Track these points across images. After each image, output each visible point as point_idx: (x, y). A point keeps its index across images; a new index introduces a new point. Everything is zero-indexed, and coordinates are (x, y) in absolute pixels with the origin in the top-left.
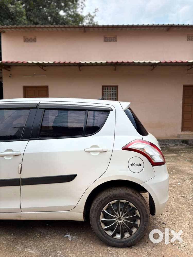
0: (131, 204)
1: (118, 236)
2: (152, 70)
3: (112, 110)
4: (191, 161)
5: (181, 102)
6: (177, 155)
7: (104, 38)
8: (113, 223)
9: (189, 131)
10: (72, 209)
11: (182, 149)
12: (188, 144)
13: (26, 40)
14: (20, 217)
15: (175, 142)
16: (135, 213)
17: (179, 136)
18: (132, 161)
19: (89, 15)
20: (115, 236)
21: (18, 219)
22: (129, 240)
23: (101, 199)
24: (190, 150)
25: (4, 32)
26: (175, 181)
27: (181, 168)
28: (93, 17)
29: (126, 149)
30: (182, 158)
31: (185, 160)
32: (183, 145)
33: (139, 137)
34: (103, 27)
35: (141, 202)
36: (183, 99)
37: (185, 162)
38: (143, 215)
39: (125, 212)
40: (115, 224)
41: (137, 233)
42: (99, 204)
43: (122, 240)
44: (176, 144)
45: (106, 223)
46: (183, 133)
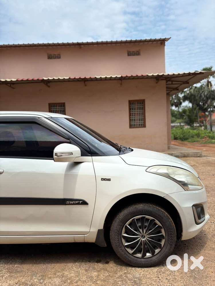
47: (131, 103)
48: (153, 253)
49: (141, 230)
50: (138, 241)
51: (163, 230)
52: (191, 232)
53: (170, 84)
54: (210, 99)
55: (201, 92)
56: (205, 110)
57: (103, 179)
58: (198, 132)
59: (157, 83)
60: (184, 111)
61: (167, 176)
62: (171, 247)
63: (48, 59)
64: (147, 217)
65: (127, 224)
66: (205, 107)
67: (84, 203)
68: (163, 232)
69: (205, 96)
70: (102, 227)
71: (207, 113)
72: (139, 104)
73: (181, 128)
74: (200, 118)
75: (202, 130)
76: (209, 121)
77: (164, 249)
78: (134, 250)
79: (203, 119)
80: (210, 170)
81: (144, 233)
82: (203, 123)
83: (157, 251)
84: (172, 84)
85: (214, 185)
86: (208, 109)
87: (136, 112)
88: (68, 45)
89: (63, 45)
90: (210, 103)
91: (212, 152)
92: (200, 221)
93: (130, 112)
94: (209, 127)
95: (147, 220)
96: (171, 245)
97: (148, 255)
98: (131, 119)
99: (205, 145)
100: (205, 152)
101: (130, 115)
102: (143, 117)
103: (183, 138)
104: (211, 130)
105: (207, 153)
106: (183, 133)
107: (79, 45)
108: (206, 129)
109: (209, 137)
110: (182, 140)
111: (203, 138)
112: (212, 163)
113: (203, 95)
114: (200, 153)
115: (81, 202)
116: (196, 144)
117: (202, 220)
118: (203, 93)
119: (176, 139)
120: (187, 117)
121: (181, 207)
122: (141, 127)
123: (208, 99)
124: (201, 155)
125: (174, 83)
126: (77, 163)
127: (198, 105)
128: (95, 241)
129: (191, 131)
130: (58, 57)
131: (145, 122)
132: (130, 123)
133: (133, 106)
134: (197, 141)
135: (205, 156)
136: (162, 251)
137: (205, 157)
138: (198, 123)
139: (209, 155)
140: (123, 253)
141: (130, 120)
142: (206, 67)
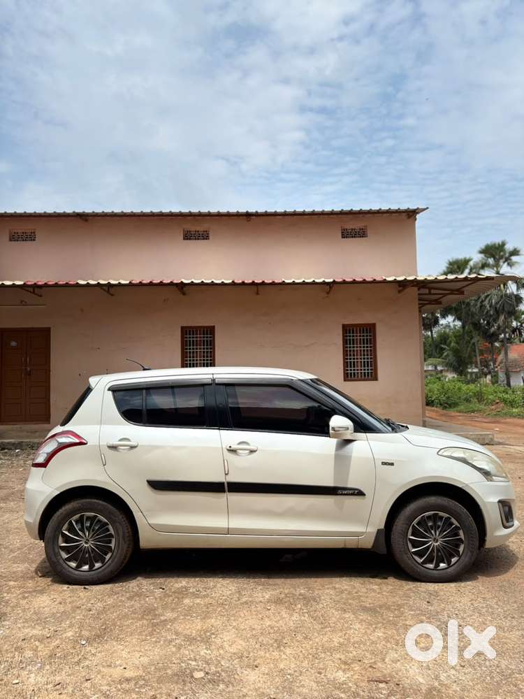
47: (347, 329)
48: (449, 563)
49: (433, 532)
50: (429, 547)
51: (461, 532)
52: (496, 536)
53: (426, 294)
54: (503, 313)
55: (483, 297)
56: (492, 337)
57: (384, 463)
58: (478, 389)
59: (400, 292)
60: (444, 338)
61: (464, 461)
62: (472, 555)
63: (184, 239)
64: (441, 514)
65: (415, 522)
66: (492, 330)
67: (360, 493)
68: (462, 535)
69: (490, 307)
70: (382, 526)
71: (497, 344)
72: (363, 333)
73: (439, 379)
74: (482, 353)
75: (486, 386)
76: (501, 363)
77: (463, 558)
78: (423, 559)
79: (488, 357)
80: (512, 470)
81: (437, 534)
82: (487, 366)
83: (454, 560)
84: (430, 294)
85: (523, 494)
86: (501, 334)
87: (358, 347)
88: (229, 215)
89: (219, 215)
90: (504, 323)
91: (512, 436)
92: (508, 524)
93: (344, 348)
94: (502, 376)
95: (441, 518)
96: (472, 552)
97: (442, 565)
98: (347, 362)
99: (498, 419)
100: (499, 436)
101: (345, 353)
102: (371, 358)
103: (447, 403)
104: (509, 384)
105: (504, 438)
106: (444, 391)
107: (248, 215)
108: (497, 382)
109: (505, 401)
110: (445, 408)
111: (493, 403)
112: (516, 458)
113: (486, 303)
114: (490, 436)
115: (356, 491)
116: (478, 417)
117: (510, 524)
118: (488, 299)
119: (429, 403)
120: (450, 353)
121: (484, 502)
122: (366, 380)
123: (498, 312)
124: (492, 439)
125: (433, 291)
126: (349, 441)
127: (477, 326)
128: (373, 546)
129: (464, 387)
130: (205, 236)
131: (376, 370)
132: (345, 370)
133: (350, 337)
134: (479, 411)
135: (499, 444)
136: (461, 560)
137: (501, 446)
138: (476, 367)
139: (507, 442)
140: (410, 562)
141: (346, 364)
142: (493, 243)
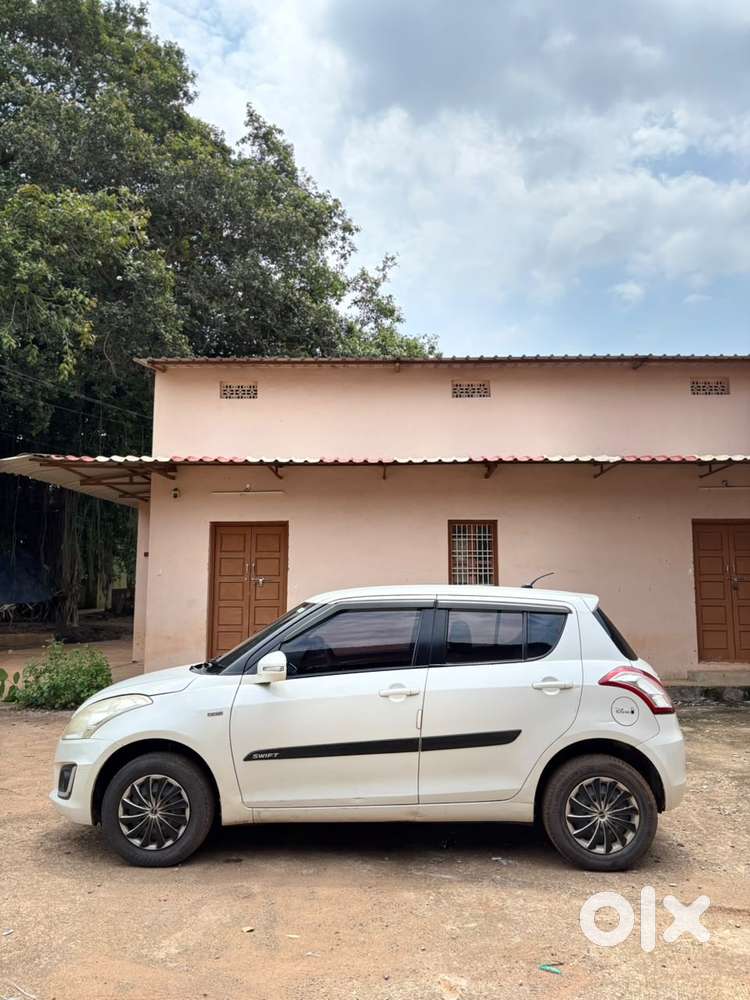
0: (621, 785)
1: (600, 850)
2: (596, 476)
3: (571, 612)
4: (732, 743)
5: (691, 571)
6: (691, 729)
7: (453, 385)
8: (589, 822)
9: (723, 660)
10: (512, 796)
11: (705, 715)
12: (723, 701)
13: (227, 393)
14: (416, 813)
15: (682, 694)
16: (627, 803)
17: (692, 675)
18: (618, 705)
19: (364, 276)
20: (595, 848)
21: (411, 818)
22: (622, 855)
23: (563, 780)
24: (729, 716)
25: (164, 370)
26: (694, 782)
27: (708, 759)
28: (377, 284)
29: (605, 683)
30: (707, 738)
31: (718, 742)
32: (708, 704)
33: (626, 662)
34: (454, 361)
35: (638, 781)
36: (694, 563)
37: (717, 745)
38: (643, 804)
39: (610, 802)
40: (594, 826)
41: (634, 842)
42: (564, 785)
43: (609, 857)
44: (686, 702)
45: (576, 824)
46: (704, 666)
